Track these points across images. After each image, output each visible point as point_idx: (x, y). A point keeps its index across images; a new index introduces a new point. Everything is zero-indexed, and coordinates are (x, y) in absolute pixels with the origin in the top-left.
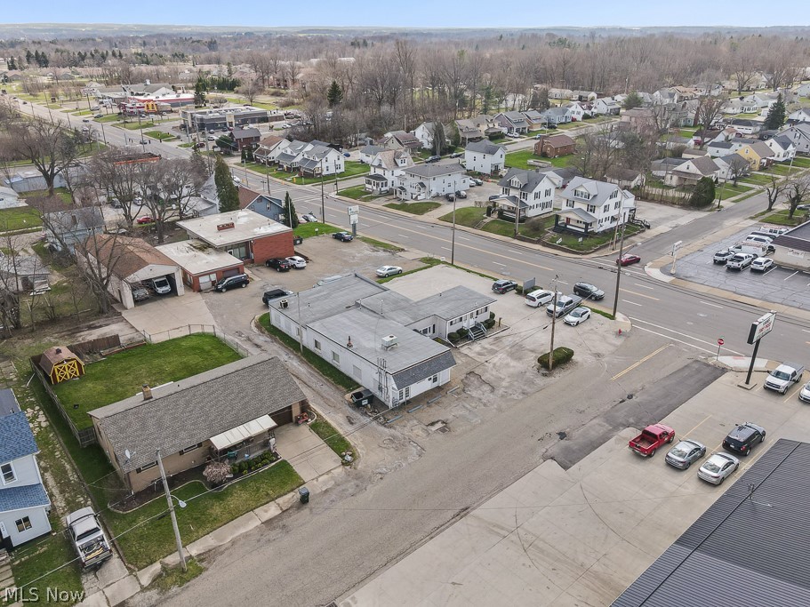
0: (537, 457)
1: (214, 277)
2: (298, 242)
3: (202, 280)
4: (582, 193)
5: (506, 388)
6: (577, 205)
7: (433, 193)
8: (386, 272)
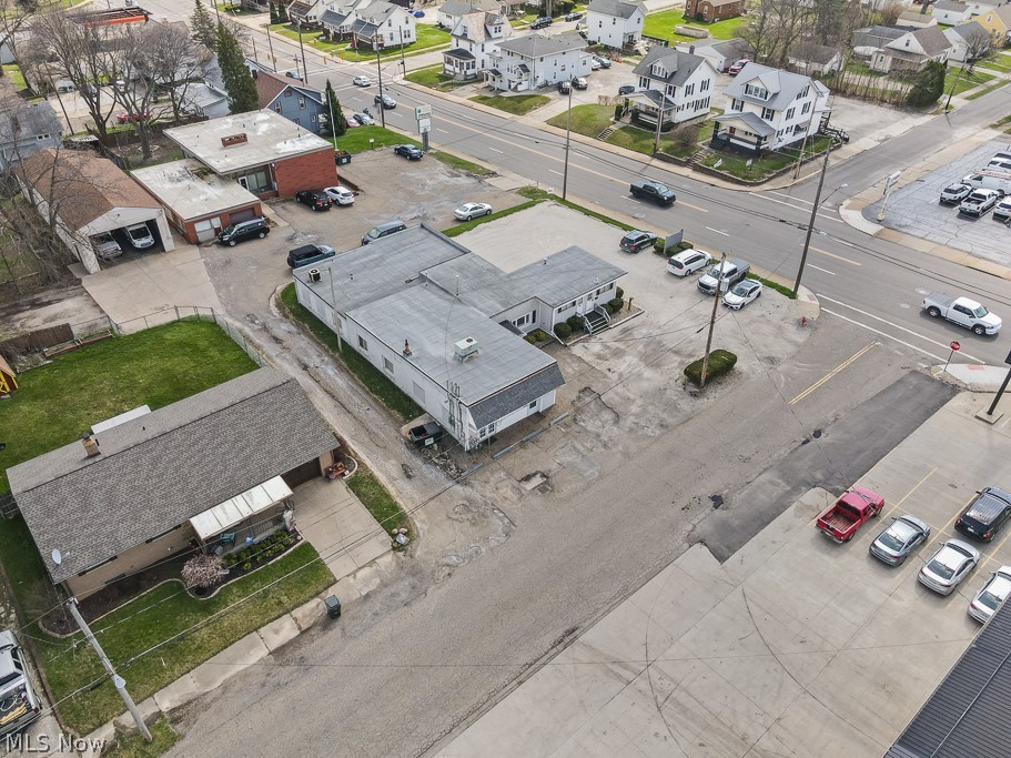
0: (679, 539)
1: (217, 223)
2: (345, 160)
3: (199, 227)
4: (757, 90)
5: (637, 415)
6: (748, 108)
7: (540, 81)
8: (468, 213)
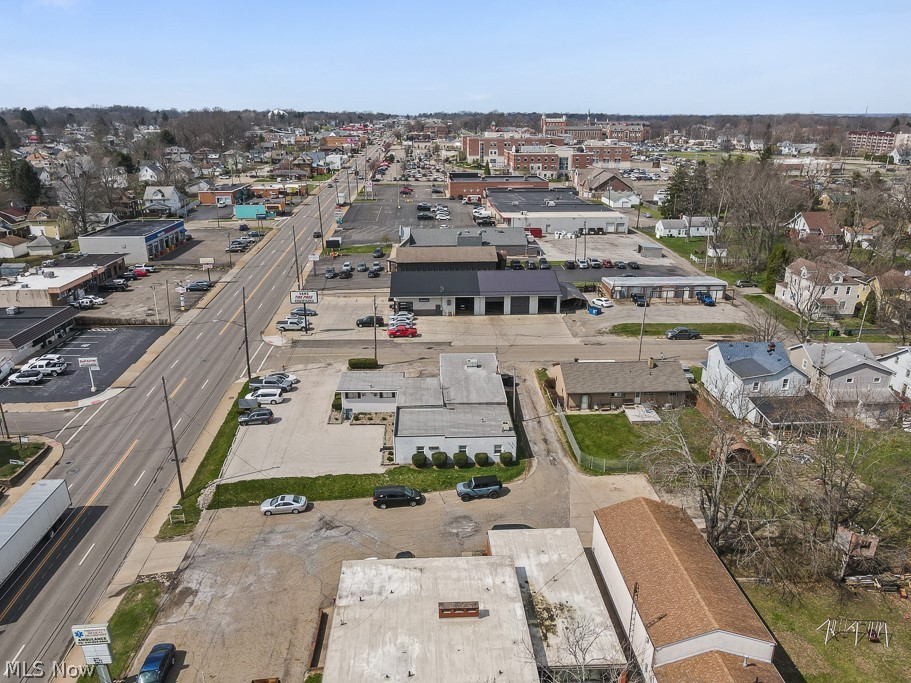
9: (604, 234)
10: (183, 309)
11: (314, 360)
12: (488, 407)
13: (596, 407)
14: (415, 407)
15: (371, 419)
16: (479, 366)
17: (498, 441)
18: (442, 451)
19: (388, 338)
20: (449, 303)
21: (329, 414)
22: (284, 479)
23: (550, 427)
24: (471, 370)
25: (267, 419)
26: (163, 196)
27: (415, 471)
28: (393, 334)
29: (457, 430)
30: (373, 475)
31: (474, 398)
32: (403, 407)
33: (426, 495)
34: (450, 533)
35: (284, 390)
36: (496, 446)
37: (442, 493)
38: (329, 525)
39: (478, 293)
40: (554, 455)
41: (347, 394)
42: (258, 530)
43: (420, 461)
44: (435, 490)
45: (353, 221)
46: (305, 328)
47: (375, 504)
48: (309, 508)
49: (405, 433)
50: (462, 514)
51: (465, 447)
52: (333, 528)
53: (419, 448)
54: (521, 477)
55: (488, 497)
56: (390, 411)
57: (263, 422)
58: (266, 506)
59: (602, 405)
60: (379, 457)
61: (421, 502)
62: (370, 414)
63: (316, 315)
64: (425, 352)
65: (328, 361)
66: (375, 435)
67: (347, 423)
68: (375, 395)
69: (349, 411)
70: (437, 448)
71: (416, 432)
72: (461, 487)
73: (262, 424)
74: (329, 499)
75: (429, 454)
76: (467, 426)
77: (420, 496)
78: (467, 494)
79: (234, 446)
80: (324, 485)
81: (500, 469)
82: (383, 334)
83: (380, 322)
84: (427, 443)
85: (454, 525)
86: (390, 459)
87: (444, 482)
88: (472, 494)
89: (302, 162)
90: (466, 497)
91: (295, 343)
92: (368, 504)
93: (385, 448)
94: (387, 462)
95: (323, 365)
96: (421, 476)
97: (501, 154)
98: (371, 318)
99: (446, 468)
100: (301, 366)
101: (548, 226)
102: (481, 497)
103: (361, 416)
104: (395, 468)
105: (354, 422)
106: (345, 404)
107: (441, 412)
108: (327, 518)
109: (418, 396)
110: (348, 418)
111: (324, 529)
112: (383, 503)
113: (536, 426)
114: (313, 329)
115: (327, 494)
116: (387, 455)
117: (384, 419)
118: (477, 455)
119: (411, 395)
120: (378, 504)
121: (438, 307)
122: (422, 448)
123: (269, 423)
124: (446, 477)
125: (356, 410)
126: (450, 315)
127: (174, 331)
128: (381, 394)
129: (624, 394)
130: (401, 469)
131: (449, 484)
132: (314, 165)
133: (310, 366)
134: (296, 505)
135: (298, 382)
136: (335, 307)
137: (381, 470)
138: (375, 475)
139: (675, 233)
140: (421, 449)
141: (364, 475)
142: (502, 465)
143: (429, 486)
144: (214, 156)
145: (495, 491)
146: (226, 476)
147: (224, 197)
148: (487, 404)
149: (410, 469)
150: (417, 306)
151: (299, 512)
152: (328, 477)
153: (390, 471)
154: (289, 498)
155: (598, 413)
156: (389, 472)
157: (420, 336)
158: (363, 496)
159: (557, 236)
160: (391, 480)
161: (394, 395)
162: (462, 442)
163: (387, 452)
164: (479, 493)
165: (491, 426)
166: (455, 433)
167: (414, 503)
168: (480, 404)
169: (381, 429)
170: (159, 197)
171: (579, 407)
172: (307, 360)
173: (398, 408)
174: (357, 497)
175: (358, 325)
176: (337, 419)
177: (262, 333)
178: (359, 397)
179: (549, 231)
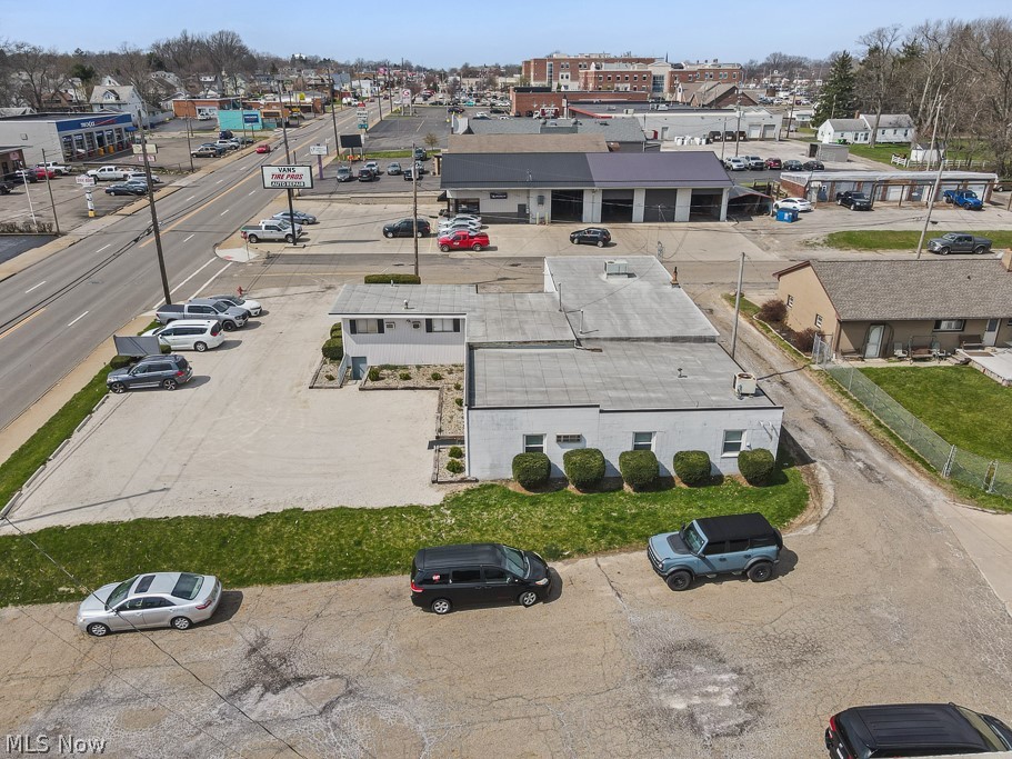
9: (745, 140)
10: (91, 214)
11: (302, 281)
12: (677, 346)
13: (899, 353)
14: (510, 345)
15: (407, 377)
16: (630, 275)
17: (734, 421)
18: (589, 445)
19: (439, 252)
20: (541, 201)
21: (314, 370)
22: (168, 521)
23: (813, 392)
24: (614, 281)
25: (171, 378)
26: (118, 98)
27: (522, 499)
28: (448, 246)
29: (623, 394)
30: (412, 508)
31: (640, 328)
32: (481, 345)
33: (558, 567)
34: (667, 712)
35: (228, 326)
36: (729, 434)
37: (601, 560)
38: (273, 673)
39: (591, 183)
40: (861, 455)
41: (353, 323)
42: (50, 689)
43: (535, 475)
44: (582, 552)
45: (385, 131)
46: (293, 236)
47: (417, 600)
48: (224, 609)
49: (493, 400)
50: (683, 636)
51: (649, 435)
52: (286, 684)
53: (530, 439)
54: (808, 514)
55: (743, 576)
56: (448, 362)
57: (164, 383)
58: (93, 609)
59: (913, 349)
60: (427, 462)
61: (549, 592)
62: (405, 368)
63: (314, 223)
64: (507, 271)
65: (328, 284)
66: (417, 412)
67: (353, 386)
68: (416, 325)
69: (358, 361)
70: (578, 439)
71: (520, 399)
72: (661, 545)
73: (162, 387)
74: (288, 578)
75: (555, 454)
76: (644, 385)
77: (548, 573)
78: (687, 569)
79: (77, 436)
80: (277, 538)
81: (743, 494)
82: (429, 247)
83: (424, 230)
84: (550, 425)
85: (670, 679)
86: (456, 468)
87: (604, 530)
88: (702, 568)
89: (319, 82)
90: (682, 579)
91: (271, 258)
92: (398, 596)
93: (439, 441)
94: (447, 475)
95: (317, 288)
96: (540, 513)
97: (575, 78)
98: (409, 223)
99: (602, 491)
100: (275, 291)
101: (665, 129)
102: (722, 576)
103: (385, 372)
104: (468, 492)
105: (370, 384)
106: (351, 346)
107: (573, 356)
108: (275, 646)
109: (515, 324)
110: (356, 376)
111: (256, 691)
112: (440, 598)
113: (782, 391)
114: (308, 240)
115: (282, 565)
116: (445, 458)
117: (436, 377)
118: (679, 458)
119: (497, 321)
120: (425, 600)
121: (522, 208)
122: (539, 438)
123: (178, 386)
124: (608, 517)
125: (373, 361)
126: (542, 222)
127: (61, 242)
128: (429, 323)
129: (963, 322)
130: (485, 493)
131: (617, 536)
132: (336, 88)
133: (292, 290)
134: (182, 606)
135: (262, 313)
136: (349, 215)
137: (433, 497)
138: (417, 510)
139: (849, 137)
140: (533, 440)
141: (388, 510)
142: (745, 484)
143: (565, 540)
144: (208, 79)
145: (765, 560)
146: (17, 515)
147: (207, 109)
148: (674, 339)
149: (507, 494)
150: (488, 206)
151: (192, 625)
152: (290, 516)
153: (457, 499)
154: (163, 583)
155: (907, 364)
156: (455, 502)
157: (495, 249)
158: (384, 569)
159: (679, 142)
160: (460, 525)
161: (457, 325)
162: (643, 423)
163: (447, 449)
164: (720, 567)
165: (702, 385)
166: (620, 400)
167: (531, 597)
168: (657, 340)
169: (431, 398)
170: (112, 99)
171: (860, 352)
172: (286, 282)
173: (471, 348)
174: (366, 573)
175: (386, 233)
176: (331, 378)
177: (216, 245)
178: (381, 330)
179: (666, 137)
